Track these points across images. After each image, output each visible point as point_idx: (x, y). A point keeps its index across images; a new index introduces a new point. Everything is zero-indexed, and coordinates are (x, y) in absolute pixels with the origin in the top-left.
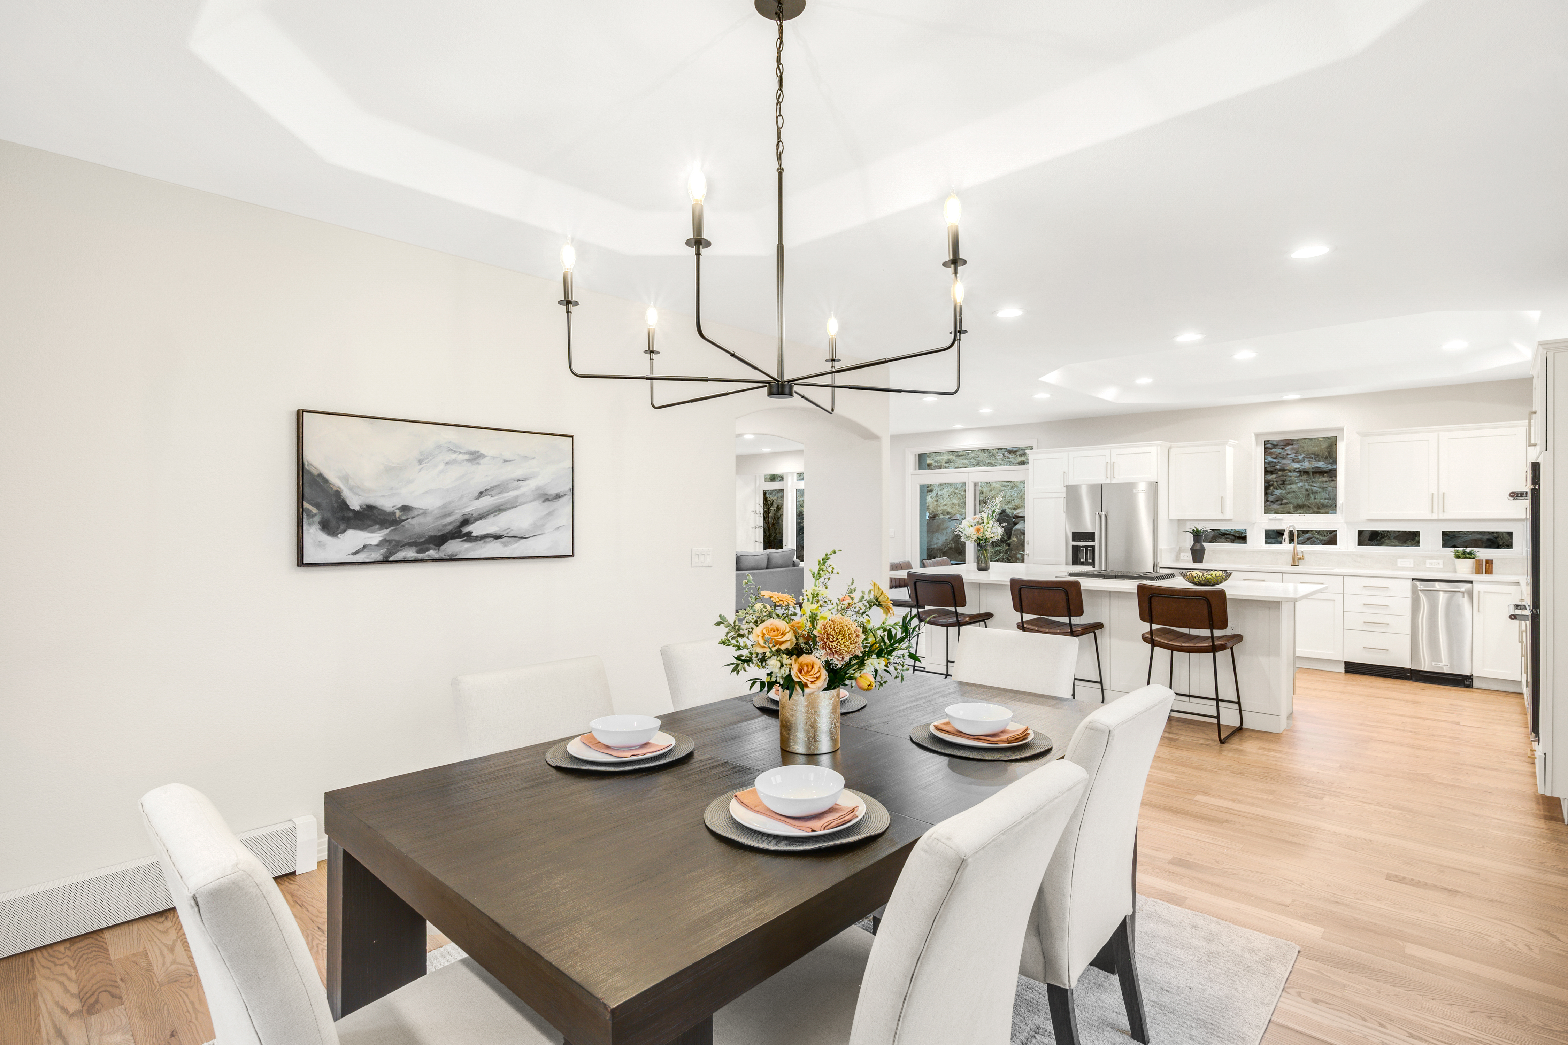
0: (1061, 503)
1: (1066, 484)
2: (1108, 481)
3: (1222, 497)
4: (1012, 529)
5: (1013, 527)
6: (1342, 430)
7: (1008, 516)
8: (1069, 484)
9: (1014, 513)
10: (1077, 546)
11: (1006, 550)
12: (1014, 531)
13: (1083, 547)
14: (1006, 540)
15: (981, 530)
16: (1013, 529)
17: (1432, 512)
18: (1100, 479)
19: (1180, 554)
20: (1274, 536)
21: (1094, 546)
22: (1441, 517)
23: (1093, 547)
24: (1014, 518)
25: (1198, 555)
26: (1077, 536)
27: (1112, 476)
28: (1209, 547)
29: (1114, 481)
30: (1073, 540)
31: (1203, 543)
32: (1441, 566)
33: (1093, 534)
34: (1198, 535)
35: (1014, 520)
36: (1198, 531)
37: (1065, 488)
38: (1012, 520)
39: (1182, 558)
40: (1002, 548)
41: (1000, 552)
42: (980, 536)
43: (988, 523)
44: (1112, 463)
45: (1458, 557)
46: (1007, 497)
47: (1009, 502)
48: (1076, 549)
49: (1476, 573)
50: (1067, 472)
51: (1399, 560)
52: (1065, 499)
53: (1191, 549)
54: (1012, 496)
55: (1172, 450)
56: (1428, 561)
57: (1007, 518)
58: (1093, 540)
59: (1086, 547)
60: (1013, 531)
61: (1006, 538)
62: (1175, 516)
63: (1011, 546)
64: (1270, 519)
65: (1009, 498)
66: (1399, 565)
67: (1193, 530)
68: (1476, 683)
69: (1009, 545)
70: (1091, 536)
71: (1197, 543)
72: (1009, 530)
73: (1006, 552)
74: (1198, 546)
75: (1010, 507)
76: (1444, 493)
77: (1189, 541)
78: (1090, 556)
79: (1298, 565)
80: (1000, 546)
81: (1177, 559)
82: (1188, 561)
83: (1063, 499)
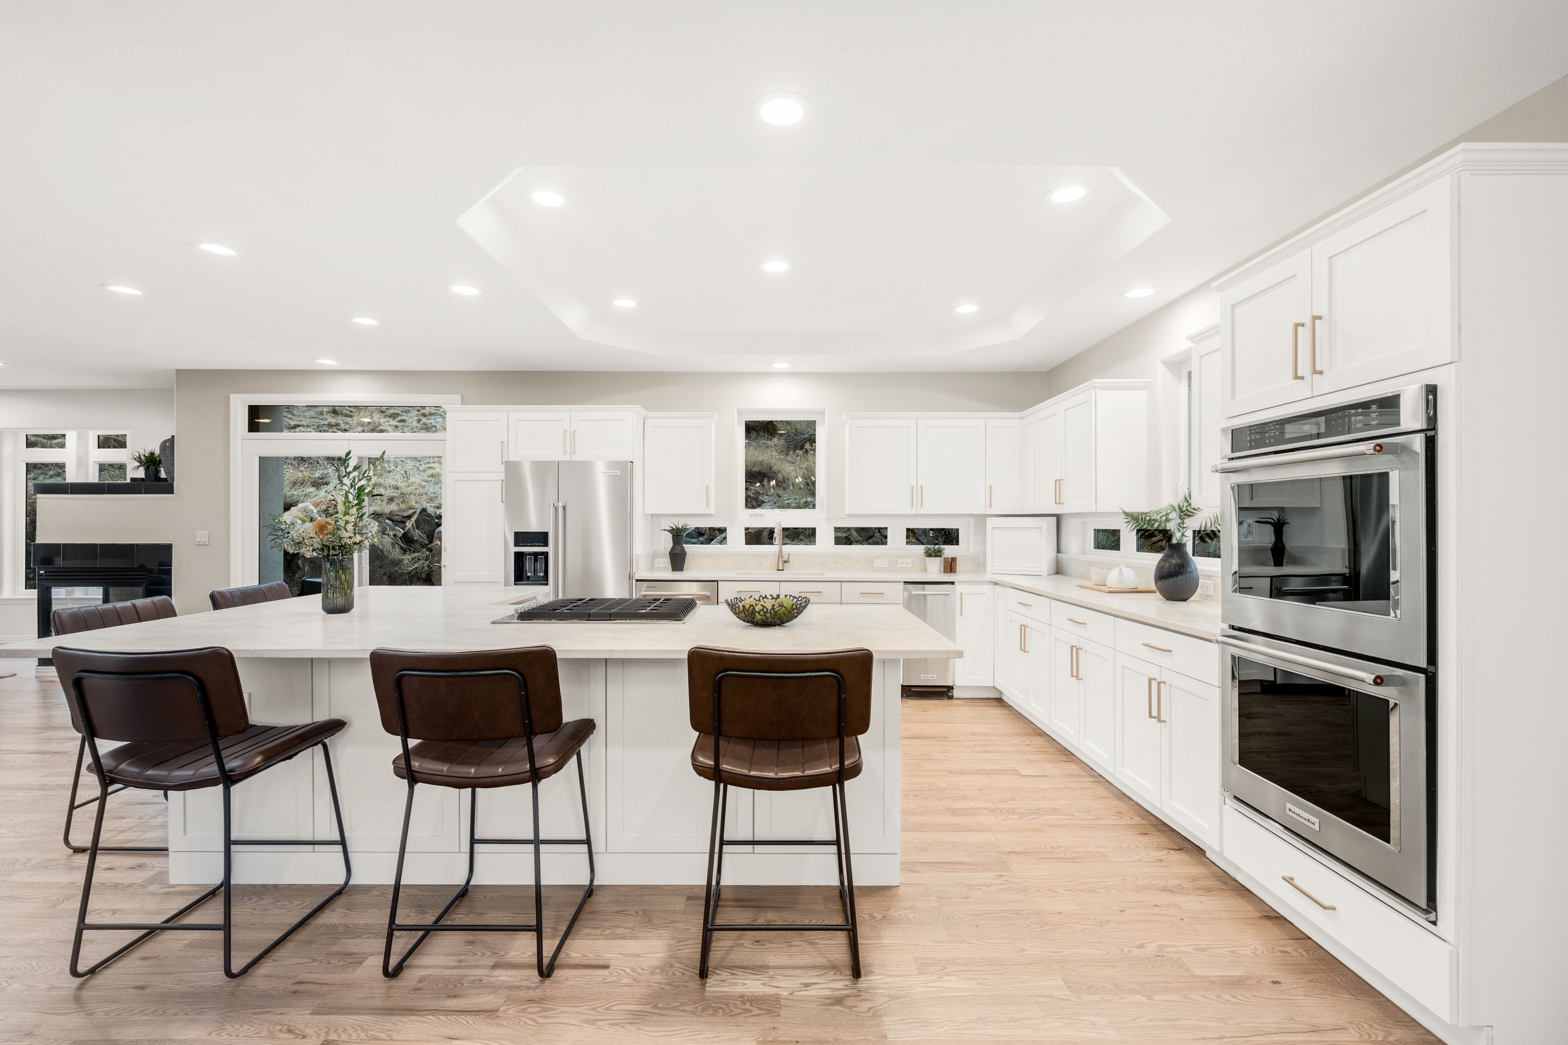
0: (497, 489)
1: (505, 459)
2: (567, 458)
3: (707, 486)
4: (434, 531)
5: (436, 528)
6: (822, 413)
7: (429, 515)
8: (510, 460)
9: (438, 513)
10: (523, 552)
11: (427, 557)
12: (437, 533)
13: (530, 554)
14: (427, 545)
15: (329, 527)
16: (436, 531)
17: (912, 506)
18: (554, 453)
19: (654, 559)
20: (756, 537)
21: (547, 553)
22: (919, 513)
23: (546, 555)
24: (437, 519)
25: (677, 560)
26: (521, 538)
27: (572, 451)
28: (691, 549)
29: (575, 458)
30: (516, 545)
31: (684, 545)
32: (910, 566)
33: (546, 535)
34: (679, 536)
35: (437, 520)
36: (678, 529)
37: (503, 466)
38: (435, 520)
39: (656, 565)
40: (422, 553)
41: (419, 560)
42: (327, 539)
43: (346, 513)
44: (572, 432)
45: (930, 555)
46: (429, 493)
47: (431, 500)
48: (519, 558)
49: (944, 572)
50: (506, 442)
51: (875, 560)
52: (504, 482)
53: (670, 553)
54: (435, 493)
55: (648, 422)
56: (900, 561)
57: (428, 519)
58: (546, 544)
59: (536, 555)
60: (435, 534)
61: (426, 542)
62: (649, 511)
63: (433, 551)
64: (751, 515)
65: (432, 495)
66: (875, 566)
67: (673, 529)
68: (956, 693)
69: (430, 550)
70: (542, 538)
71: (677, 546)
72: (431, 532)
73: (427, 559)
74: (678, 551)
75: (433, 505)
76: (922, 486)
77: (666, 542)
78: (541, 567)
79: (783, 570)
80: (419, 552)
81: (652, 568)
82: (665, 569)
83: (499, 483)
